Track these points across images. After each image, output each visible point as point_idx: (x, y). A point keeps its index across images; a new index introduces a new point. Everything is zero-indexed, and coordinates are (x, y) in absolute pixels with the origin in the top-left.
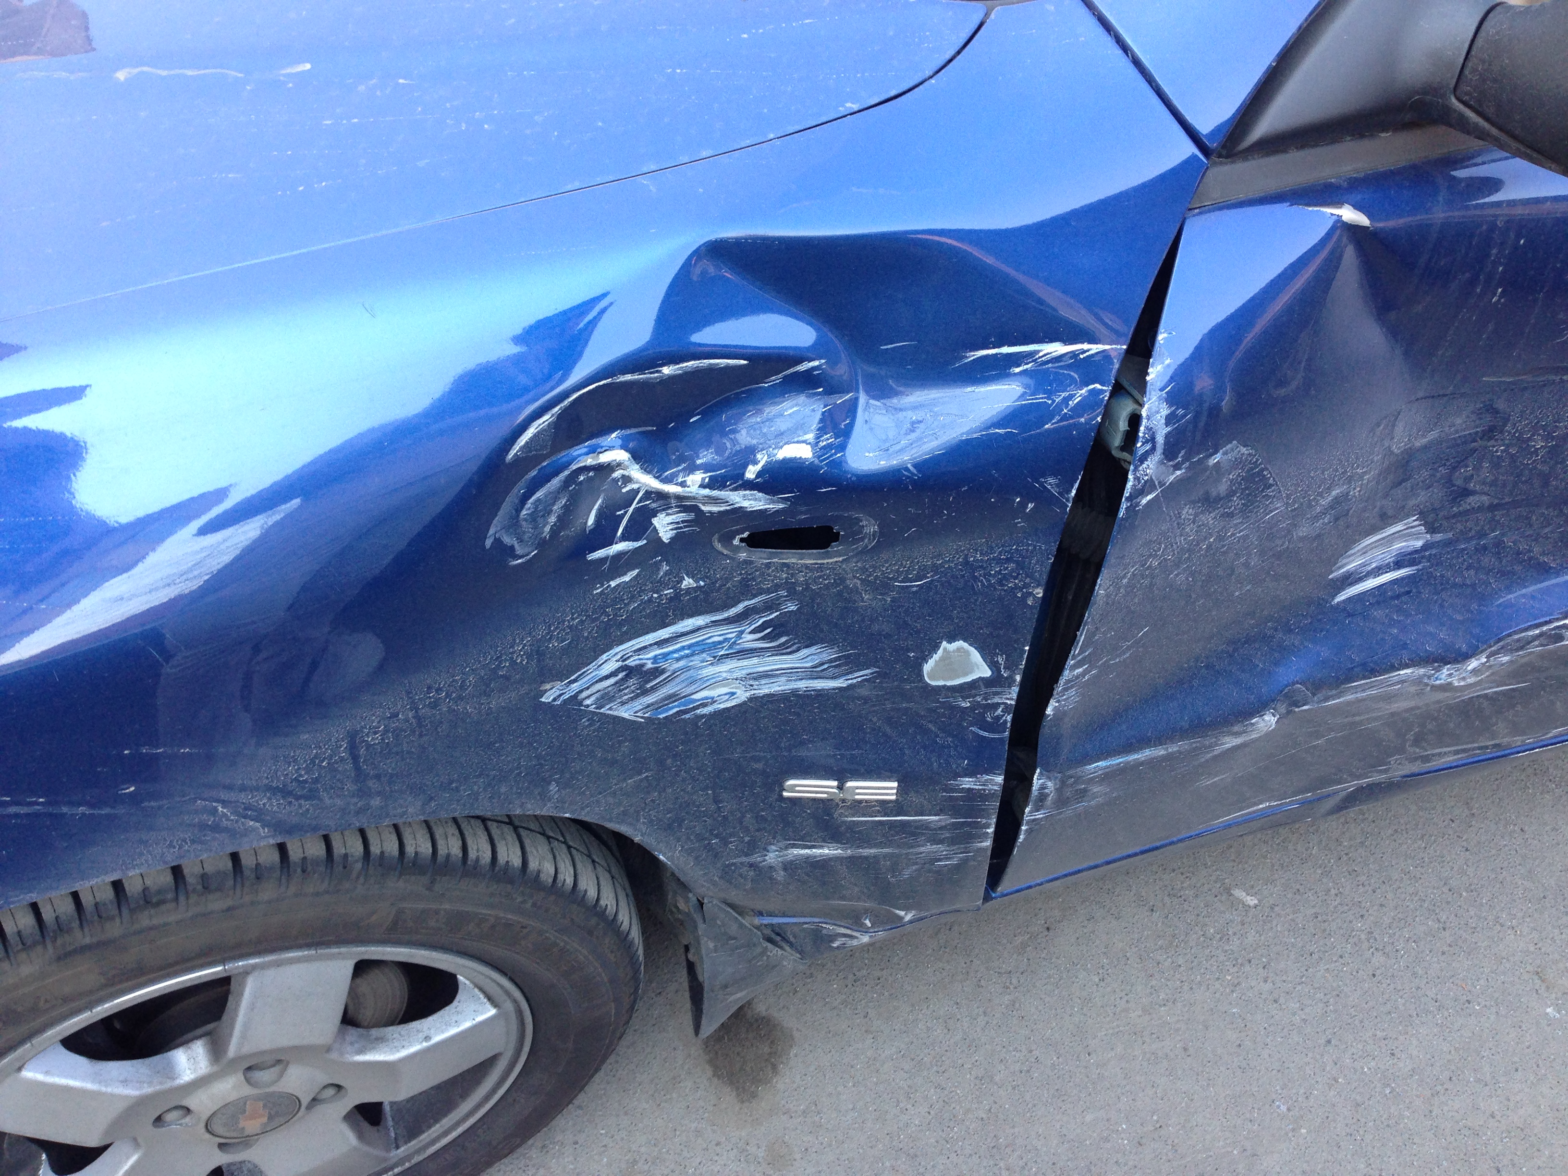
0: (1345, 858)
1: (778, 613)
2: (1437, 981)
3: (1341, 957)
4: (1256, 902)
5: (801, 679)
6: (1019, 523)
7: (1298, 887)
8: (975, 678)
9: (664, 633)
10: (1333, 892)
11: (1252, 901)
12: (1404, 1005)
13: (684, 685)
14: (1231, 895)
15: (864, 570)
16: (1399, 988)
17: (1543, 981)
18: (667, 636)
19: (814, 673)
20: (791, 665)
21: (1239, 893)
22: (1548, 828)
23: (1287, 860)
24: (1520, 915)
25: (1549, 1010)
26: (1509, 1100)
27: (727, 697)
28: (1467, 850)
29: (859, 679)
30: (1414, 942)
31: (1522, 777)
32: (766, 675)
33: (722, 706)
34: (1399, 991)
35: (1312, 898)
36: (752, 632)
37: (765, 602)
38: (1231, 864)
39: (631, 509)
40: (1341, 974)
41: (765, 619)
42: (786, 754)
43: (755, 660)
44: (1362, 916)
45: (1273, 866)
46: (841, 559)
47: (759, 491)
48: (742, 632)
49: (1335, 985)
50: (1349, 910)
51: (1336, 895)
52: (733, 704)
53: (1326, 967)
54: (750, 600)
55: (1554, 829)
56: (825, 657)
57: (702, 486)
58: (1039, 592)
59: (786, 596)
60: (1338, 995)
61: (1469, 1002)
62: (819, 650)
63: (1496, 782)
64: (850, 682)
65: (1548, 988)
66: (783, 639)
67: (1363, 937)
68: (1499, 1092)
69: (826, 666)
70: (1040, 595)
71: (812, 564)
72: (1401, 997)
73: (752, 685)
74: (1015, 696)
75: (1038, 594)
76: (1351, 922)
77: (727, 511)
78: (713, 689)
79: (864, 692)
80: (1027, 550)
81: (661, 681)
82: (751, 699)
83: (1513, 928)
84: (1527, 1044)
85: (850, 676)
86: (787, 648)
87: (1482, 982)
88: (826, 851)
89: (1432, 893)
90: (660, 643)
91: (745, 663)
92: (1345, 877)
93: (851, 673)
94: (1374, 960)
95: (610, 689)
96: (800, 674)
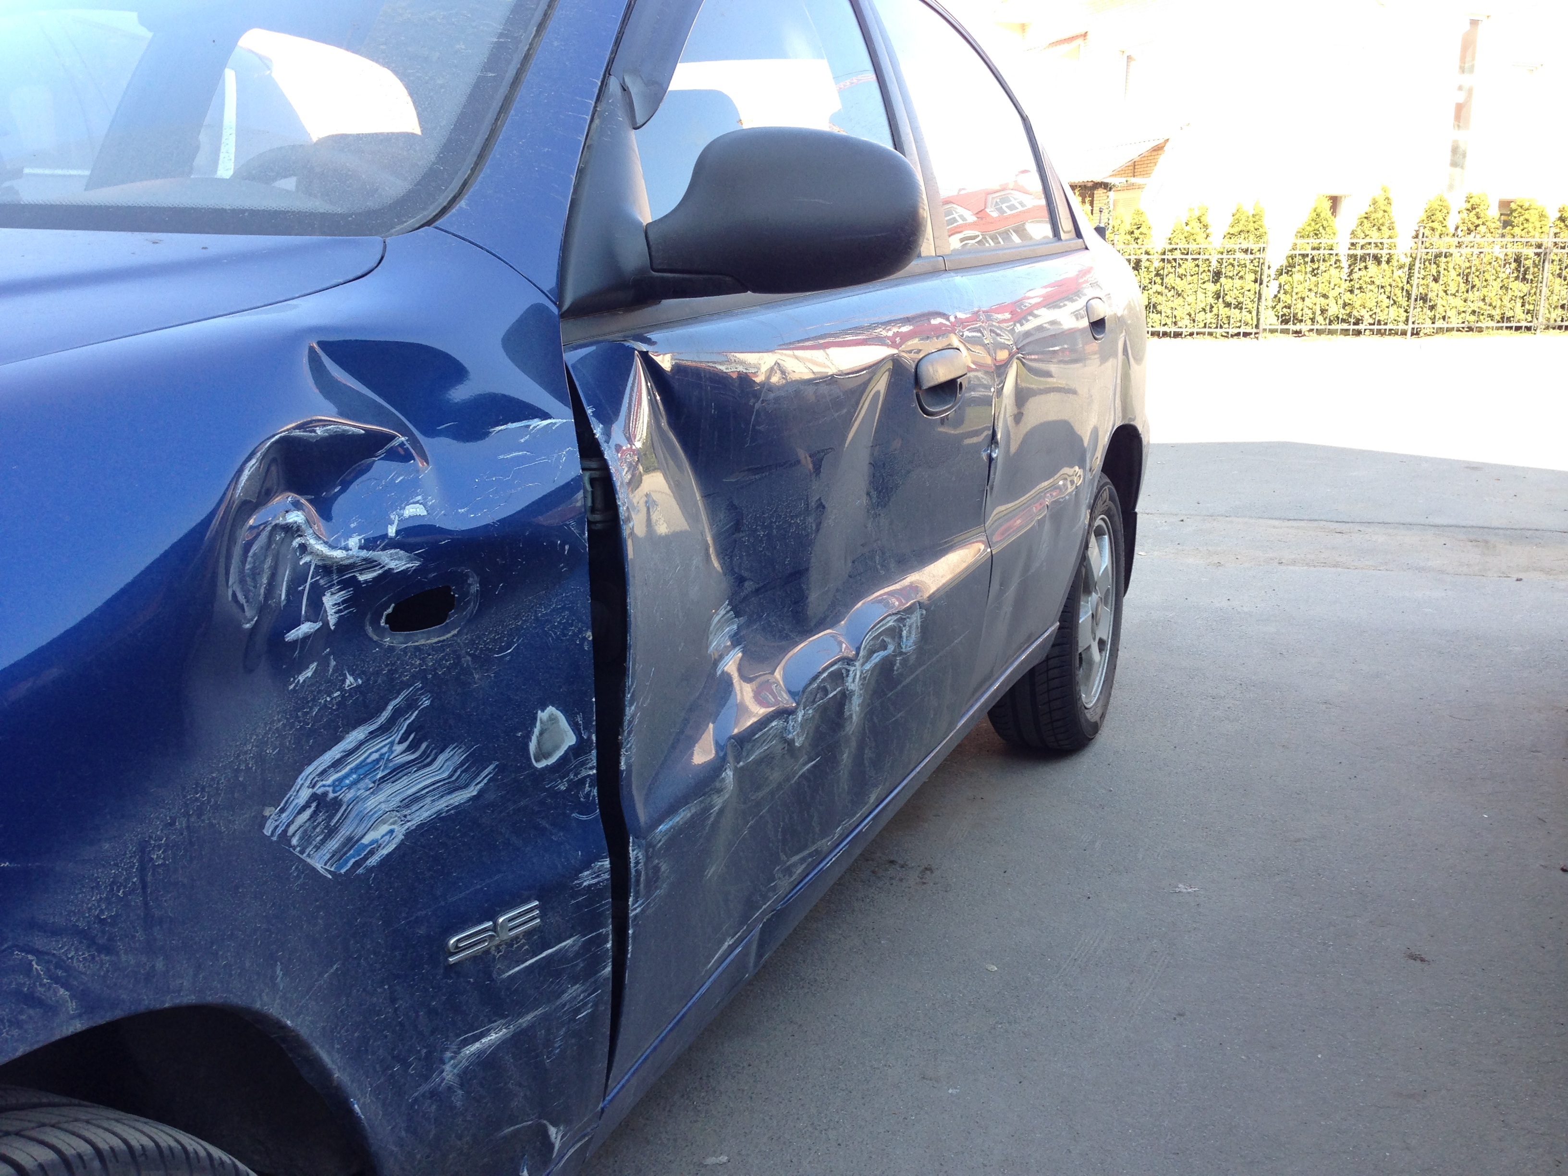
0: (754, 1096)
1: (416, 712)
2: (876, 1121)
3: (810, 1149)
4: (726, 1158)
5: (442, 797)
6: (563, 568)
7: (743, 1131)
8: (565, 749)
9: (335, 753)
10: (767, 1118)
11: (724, 1159)
12: (873, 1147)
13: (354, 826)
14: (706, 1166)
15: (472, 642)
16: (860, 1140)
17: (931, 1080)
18: (338, 756)
19: (452, 786)
20: (433, 780)
21: (710, 1160)
22: (848, 1006)
23: (720, 1121)
24: (881, 1056)
25: (950, 1091)
26: (983, 1151)
27: (387, 837)
28: (817, 1045)
29: (485, 781)
30: (842, 1110)
31: (806, 991)
32: (415, 799)
33: (385, 852)
34: (862, 1142)
35: (758, 1131)
36: (400, 742)
37: (407, 699)
38: (687, 1149)
39: (308, 585)
40: (821, 1158)
41: (408, 722)
42: (443, 903)
43: (405, 781)
44: (798, 1119)
45: (715, 1131)
46: (455, 632)
47: (401, 549)
48: (392, 743)
49: (823, 1167)
50: (787, 1121)
51: (771, 1119)
52: (394, 846)
53: (807, 1162)
54: (396, 698)
55: (851, 1005)
56: (458, 760)
57: (361, 548)
58: (589, 635)
59: (421, 688)
60: (832, 1171)
61: (905, 1118)
62: (452, 753)
63: (796, 1002)
64: (479, 786)
65: (936, 1081)
66: (424, 746)
67: (810, 1129)
68: (973, 1151)
69: (458, 773)
70: (591, 638)
71: (436, 643)
72: (867, 1144)
73: (405, 816)
74: (594, 763)
75: (589, 637)
76: (795, 1127)
77: (380, 575)
78: (376, 829)
79: (491, 796)
80: (572, 595)
81: (340, 819)
82: (408, 835)
83: (886, 1066)
84: (959, 1116)
85: (479, 779)
86: (427, 757)
87: (901, 1103)
88: (493, 1036)
89: (823, 1079)
90: (336, 764)
91: (398, 785)
92: (765, 1105)
93: (478, 774)
94: (830, 1137)
95: (307, 824)
96: (441, 789)
